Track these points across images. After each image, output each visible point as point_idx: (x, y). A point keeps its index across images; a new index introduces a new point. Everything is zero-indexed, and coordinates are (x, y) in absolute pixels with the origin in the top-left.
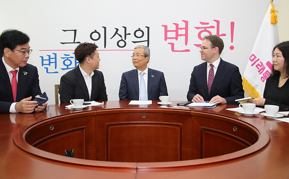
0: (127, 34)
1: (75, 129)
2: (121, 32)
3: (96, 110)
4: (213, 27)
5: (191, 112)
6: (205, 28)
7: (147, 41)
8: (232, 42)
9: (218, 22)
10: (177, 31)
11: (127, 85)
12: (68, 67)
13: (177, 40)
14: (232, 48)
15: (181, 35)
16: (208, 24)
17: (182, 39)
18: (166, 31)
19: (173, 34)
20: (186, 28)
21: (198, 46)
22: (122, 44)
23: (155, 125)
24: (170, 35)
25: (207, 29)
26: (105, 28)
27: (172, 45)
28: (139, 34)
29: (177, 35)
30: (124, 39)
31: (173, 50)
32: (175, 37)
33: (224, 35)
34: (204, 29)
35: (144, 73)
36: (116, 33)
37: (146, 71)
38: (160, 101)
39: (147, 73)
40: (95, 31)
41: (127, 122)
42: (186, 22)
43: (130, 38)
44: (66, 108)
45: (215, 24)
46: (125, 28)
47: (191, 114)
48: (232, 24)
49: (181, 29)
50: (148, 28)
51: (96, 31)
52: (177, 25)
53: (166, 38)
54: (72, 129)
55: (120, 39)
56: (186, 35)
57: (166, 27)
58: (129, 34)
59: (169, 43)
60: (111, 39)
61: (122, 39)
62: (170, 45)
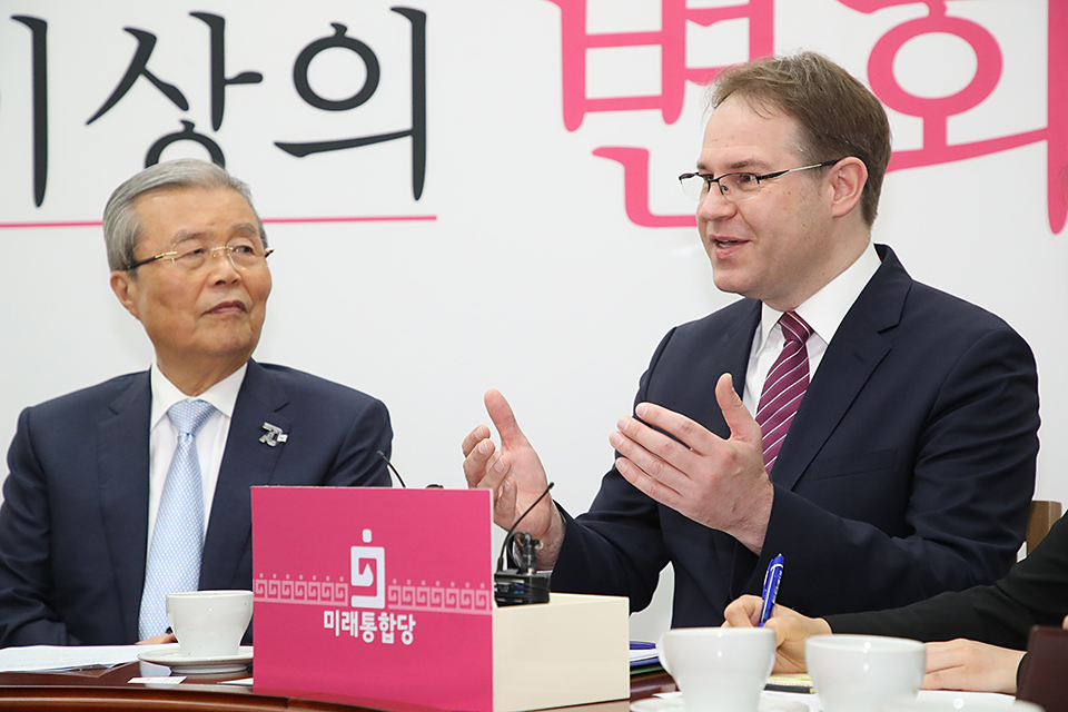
0: (233, 81)
2: (183, 60)
7: (408, 140)
10: (670, 40)
13: (669, 116)
15: (706, 77)
18: (576, 42)
19: (641, 71)
20: (758, 11)
24: (607, 73)
25: (954, 8)
26: (38, 28)
27: (635, 163)
28: (337, 73)
30: (203, 126)
31: (636, 208)
32: (654, 87)
36: (138, 68)
46: (216, 24)
49: (707, 17)
50: (417, 19)
53: (576, 106)
55: (171, 120)
57: (571, 3)
58: (252, 78)
59: (601, 152)
60: (89, 122)
61: (189, 125)
62: (616, 170)
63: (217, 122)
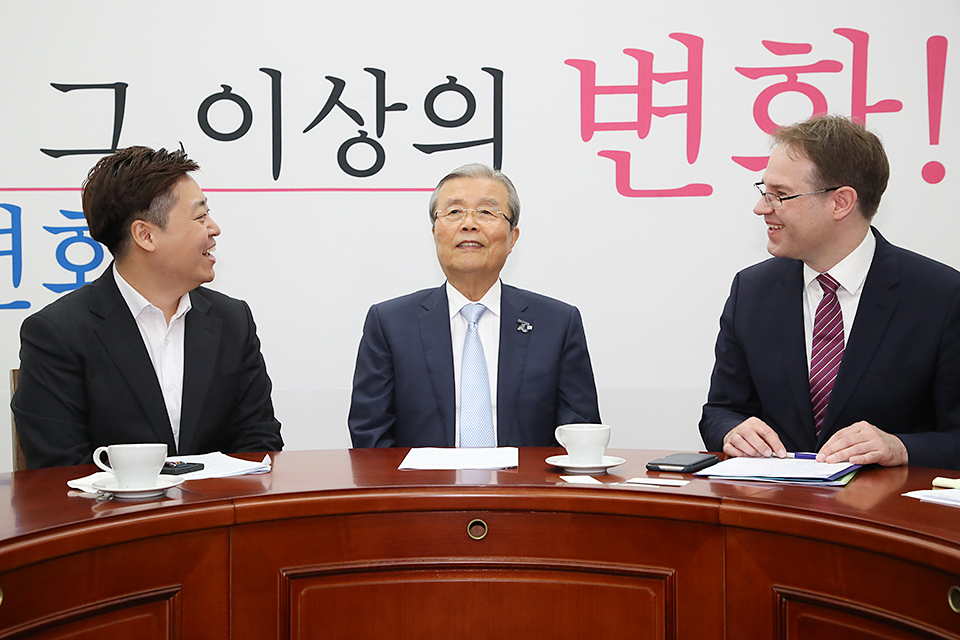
0: (390, 109)
1: (117, 600)
2: (360, 95)
3: (232, 502)
4: (833, 66)
5: (724, 506)
6: (792, 72)
7: (492, 144)
8: (934, 139)
9: (859, 40)
10: (643, 91)
11: (392, 369)
12: (80, 277)
13: (643, 134)
14: (933, 173)
15: (663, 112)
16: (806, 48)
17: (670, 131)
18: (590, 90)
19: (625, 108)
20: (693, 76)
21: (754, 164)
22: (363, 156)
23: (533, 576)
24: (608, 108)
25: (802, 78)
26: (276, 76)
27: (622, 160)
28: (450, 105)
29: (646, 111)
30: (372, 135)
31: (624, 186)
32: (632, 116)
33: (891, 106)
34: (783, 78)
35: (478, 309)
36: (334, 100)
37: (492, 299)
38: (560, 450)
39: (496, 309)
40: (222, 90)
41: (392, 562)
42: (694, 45)
43: (406, 130)
44: (71, 494)
45: (844, 52)
46: (380, 75)
47: (723, 520)
48: (937, 49)
49: (665, 78)
50: (497, 75)
51: (227, 93)
52: (644, 59)
53: (589, 128)
54: (102, 603)
55: (353, 130)
56: (693, 110)
57: (587, 69)
58: (401, 107)
59: (602, 154)
60: (305, 132)
61: (363, 134)
62: (611, 165)
63: (380, 133)
